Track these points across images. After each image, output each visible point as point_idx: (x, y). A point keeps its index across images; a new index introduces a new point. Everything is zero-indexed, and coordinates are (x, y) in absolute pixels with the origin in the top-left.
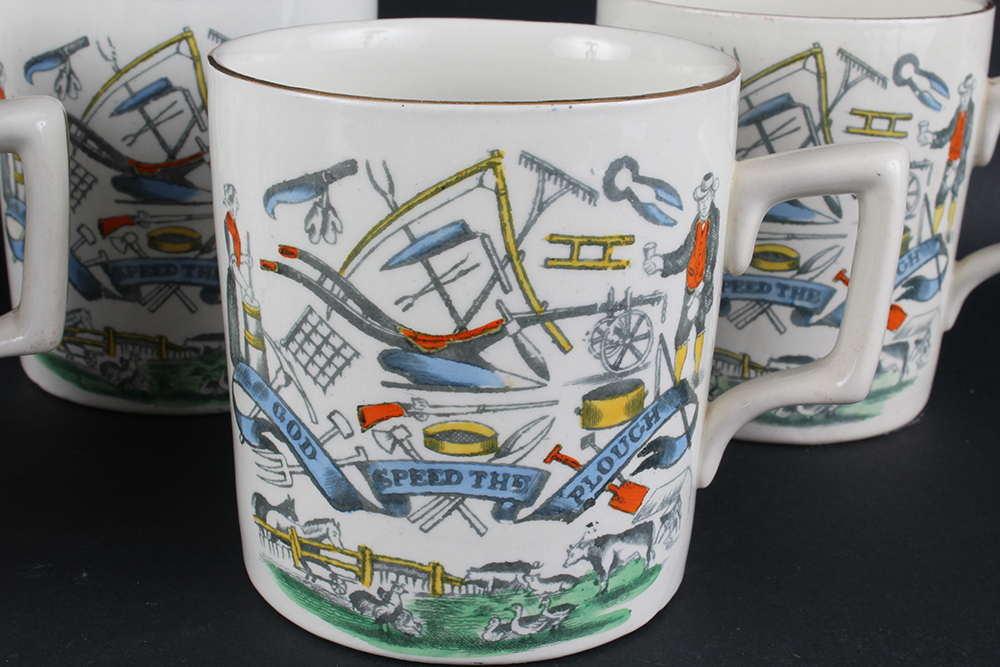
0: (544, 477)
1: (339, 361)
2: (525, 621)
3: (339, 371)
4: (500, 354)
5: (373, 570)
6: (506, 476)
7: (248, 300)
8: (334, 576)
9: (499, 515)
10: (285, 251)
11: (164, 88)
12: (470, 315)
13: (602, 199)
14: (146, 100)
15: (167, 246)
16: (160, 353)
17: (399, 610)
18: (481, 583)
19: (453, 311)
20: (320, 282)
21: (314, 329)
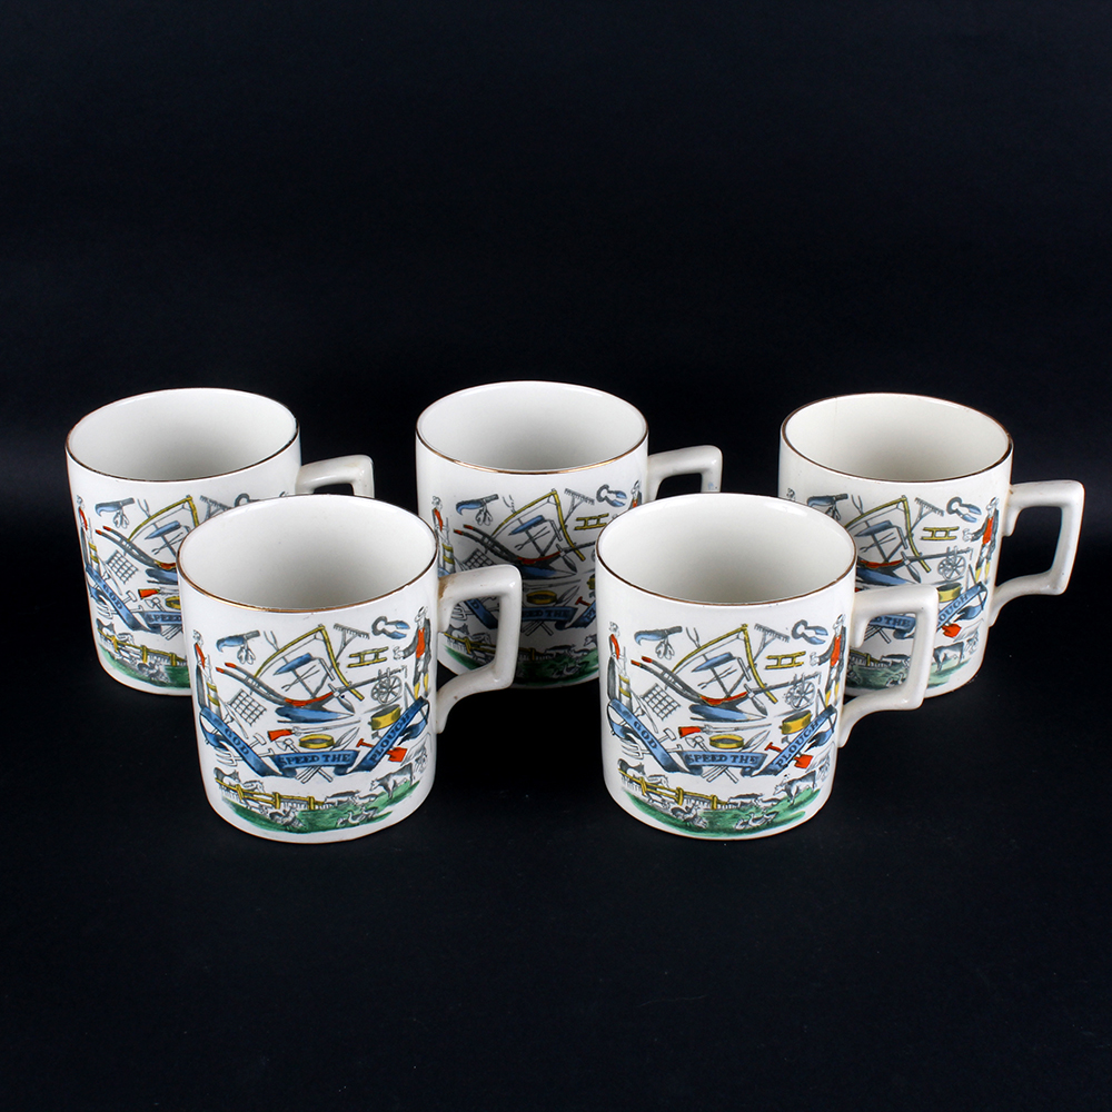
0: (765, 756)
1: (670, 708)
2: (755, 820)
3: (670, 712)
4: (746, 706)
5: (684, 798)
6: (747, 757)
7: (622, 675)
8: (664, 800)
9: (743, 774)
10: (644, 659)
11: (541, 520)
12: (732, 691)
13: (791, 639)
14: (530, 527)
15: (538, 601)
16: (531, 658)
17: (696, 816)
18: (735, 804)
19: (724, 689)
20: (662, 674)
21: (659, 693)
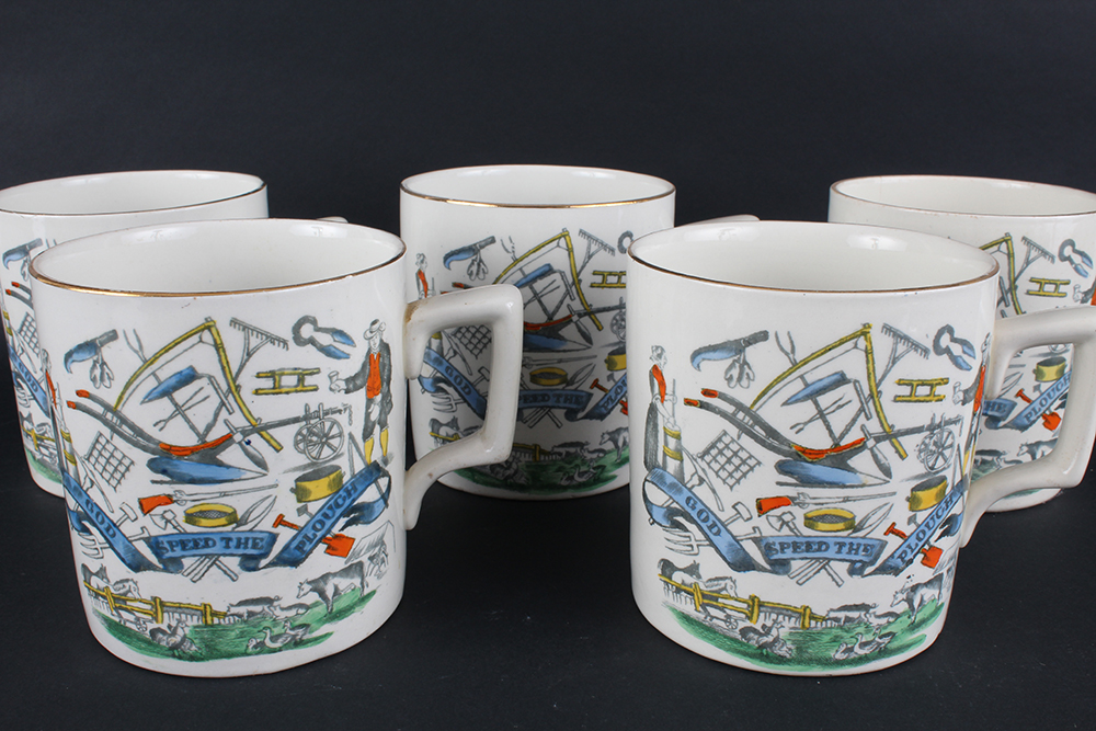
0: (883, 544)
1: (744, 468)
2: (863, 645)
3: (744, 475)
4: (861, 462)
5: (760, 611)
6: (859, 545)
7: (669, 426)
8: (728, 616)
9: (852, 572)
10: (706, 393)
11: (548, 271)
12: (842, 436)
13: (932, 354)
14: (534, 280)
15: (544, 381)
16: (535, 457)
17: (776, 640)
18: (837, 620)
19: (831, 433)
20: (734, 414)
21: (727, 446)
